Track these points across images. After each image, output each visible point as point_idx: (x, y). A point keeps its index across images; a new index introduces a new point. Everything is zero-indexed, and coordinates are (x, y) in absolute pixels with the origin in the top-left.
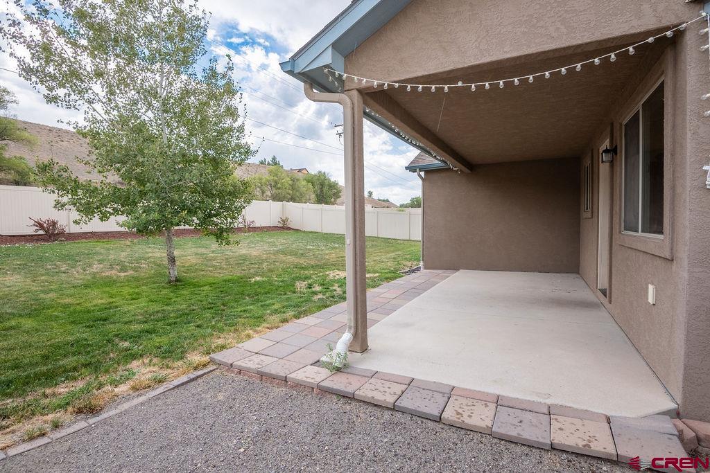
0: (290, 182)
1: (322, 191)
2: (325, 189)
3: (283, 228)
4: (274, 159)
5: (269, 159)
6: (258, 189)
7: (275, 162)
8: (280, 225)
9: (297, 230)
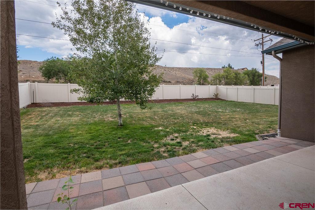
0: (235, 76)
1: (253, 79)
2: (255, 78)
3: (215, 99)
4: (229, 65)
5: (227, 66)
6: (218, 80)
7: (230, 67)
8: (214, 97)
9: (224, 100)
